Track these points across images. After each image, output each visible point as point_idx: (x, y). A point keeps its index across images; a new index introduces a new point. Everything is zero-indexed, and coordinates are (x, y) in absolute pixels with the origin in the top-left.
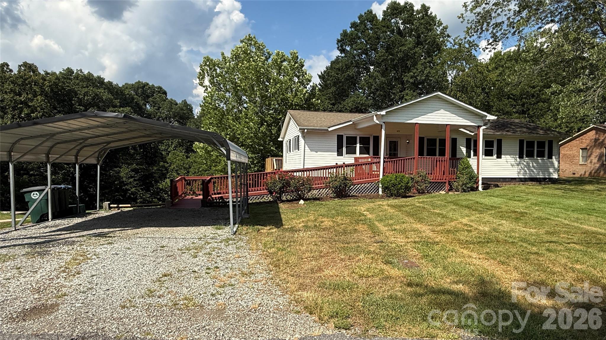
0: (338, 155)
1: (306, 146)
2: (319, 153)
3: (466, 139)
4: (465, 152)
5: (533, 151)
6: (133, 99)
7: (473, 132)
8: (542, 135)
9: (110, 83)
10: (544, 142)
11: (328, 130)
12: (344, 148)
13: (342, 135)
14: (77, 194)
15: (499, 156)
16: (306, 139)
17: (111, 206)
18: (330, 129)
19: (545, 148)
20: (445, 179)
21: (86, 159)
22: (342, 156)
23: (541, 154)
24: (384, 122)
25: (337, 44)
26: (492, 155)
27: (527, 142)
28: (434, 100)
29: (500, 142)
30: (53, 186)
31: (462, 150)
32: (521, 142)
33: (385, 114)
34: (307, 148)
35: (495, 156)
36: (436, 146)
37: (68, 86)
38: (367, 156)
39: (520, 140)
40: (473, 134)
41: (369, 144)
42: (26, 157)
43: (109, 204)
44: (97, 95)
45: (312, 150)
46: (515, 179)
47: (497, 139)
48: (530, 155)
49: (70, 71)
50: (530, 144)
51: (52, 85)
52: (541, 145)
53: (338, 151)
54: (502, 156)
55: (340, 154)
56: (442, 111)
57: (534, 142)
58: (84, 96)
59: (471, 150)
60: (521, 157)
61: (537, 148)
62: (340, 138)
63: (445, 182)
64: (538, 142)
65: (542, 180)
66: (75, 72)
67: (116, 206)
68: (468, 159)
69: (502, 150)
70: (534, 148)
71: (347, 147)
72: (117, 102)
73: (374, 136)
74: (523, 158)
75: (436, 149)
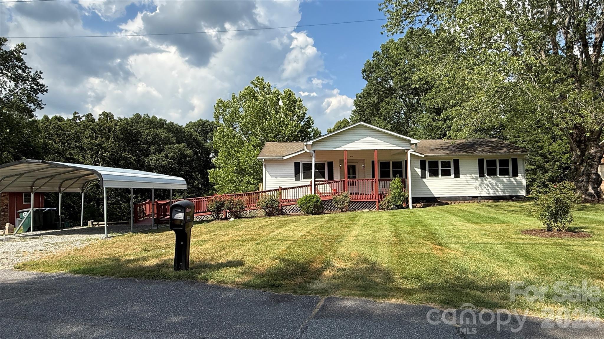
0: (295, 180)
1: (267, 173)
2: (278, 179)
3: (421, 160)
4: (420, 173)
5: (496, 170)
6: (191, 135)
7: (423, 154)
8: (504, 154)
9: (172, 124)
10: (507, 161)
11: (283, 159)
12: (301, 173)
13: (299, 163)
14: (60, 214)
15: (457, 175)
16: (267, 167)
17: (94, 223)
18: (285, 158)
19: (508, 166)
20: (375, 199)
21: (66, 189)
22: (300, 180)
23: (504, 172)
24: (314, 151)
25: (363, 73)
26: (450, 175)
27: (487, 161)
28: (359, 129)
29: (456, 163)
30: (35, 209)
31: (417, 171)
32: (481, 162)
33: (311, 144)
34: (268, 174)
35: (453, 176)
36: (389, 168)
37: (135, 129)
38: (323, 179)
39: (479, 159)
40: (423, 156)
41: (324, 169)
42: (7, 189)
43: (92, 222)
44: (157, 135)
45: (272, 176)
46: (477, 197)
47: (454, 160)
48: (492, 173)
49: (138, 116)
50: (492, 163)
51: (122, 129)
52: (504, 163)
53: (295, 176)
54: (461, 176)
55: (297, 178)
56: (369, 138)
57: (495, 161)
58: (147, 136)
59: (426, 171)
60: (481, 175)
61: (499, 166)
62: (297, 165)
63: (375, 202)
64: (500, 160)
65: (508, 197)
66: (142, 116)
67: (96, 223)
68: (424, 179)
69: (460, 170)
70: (496, 166)
71: (303, 172)
72: (174, 139)
73: (328, 162)
74: (484, 177)
75: (389, 171)
